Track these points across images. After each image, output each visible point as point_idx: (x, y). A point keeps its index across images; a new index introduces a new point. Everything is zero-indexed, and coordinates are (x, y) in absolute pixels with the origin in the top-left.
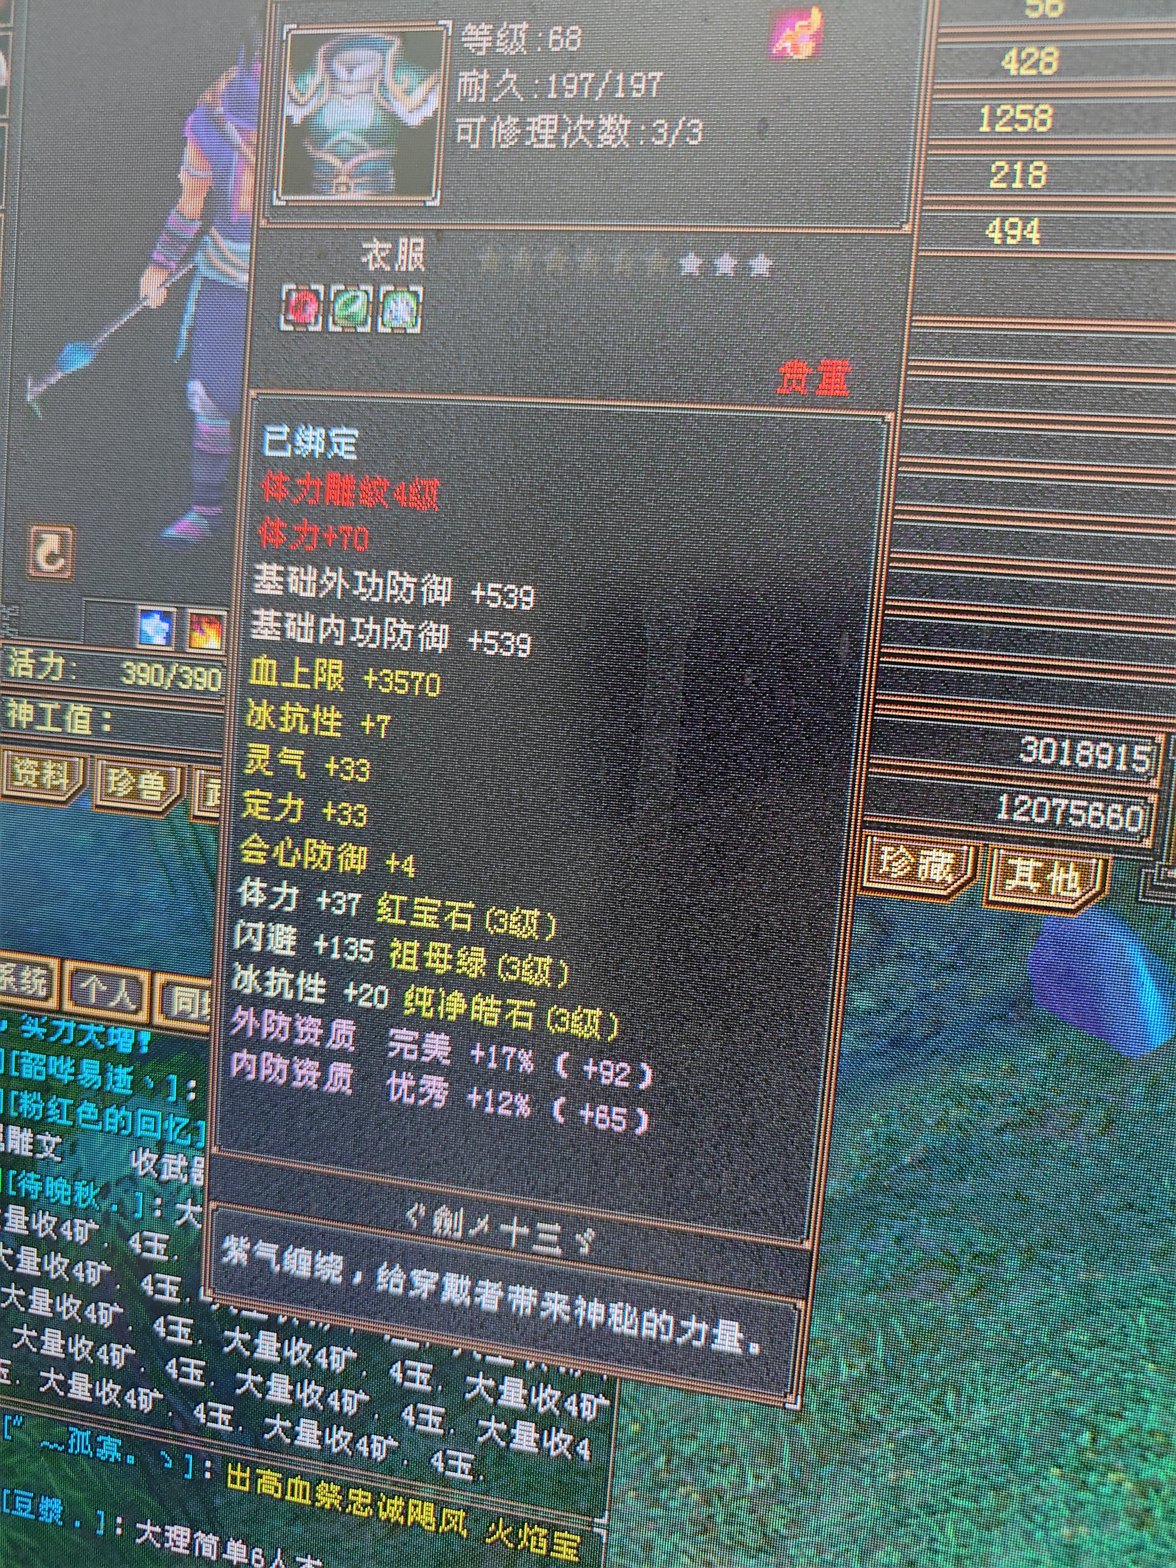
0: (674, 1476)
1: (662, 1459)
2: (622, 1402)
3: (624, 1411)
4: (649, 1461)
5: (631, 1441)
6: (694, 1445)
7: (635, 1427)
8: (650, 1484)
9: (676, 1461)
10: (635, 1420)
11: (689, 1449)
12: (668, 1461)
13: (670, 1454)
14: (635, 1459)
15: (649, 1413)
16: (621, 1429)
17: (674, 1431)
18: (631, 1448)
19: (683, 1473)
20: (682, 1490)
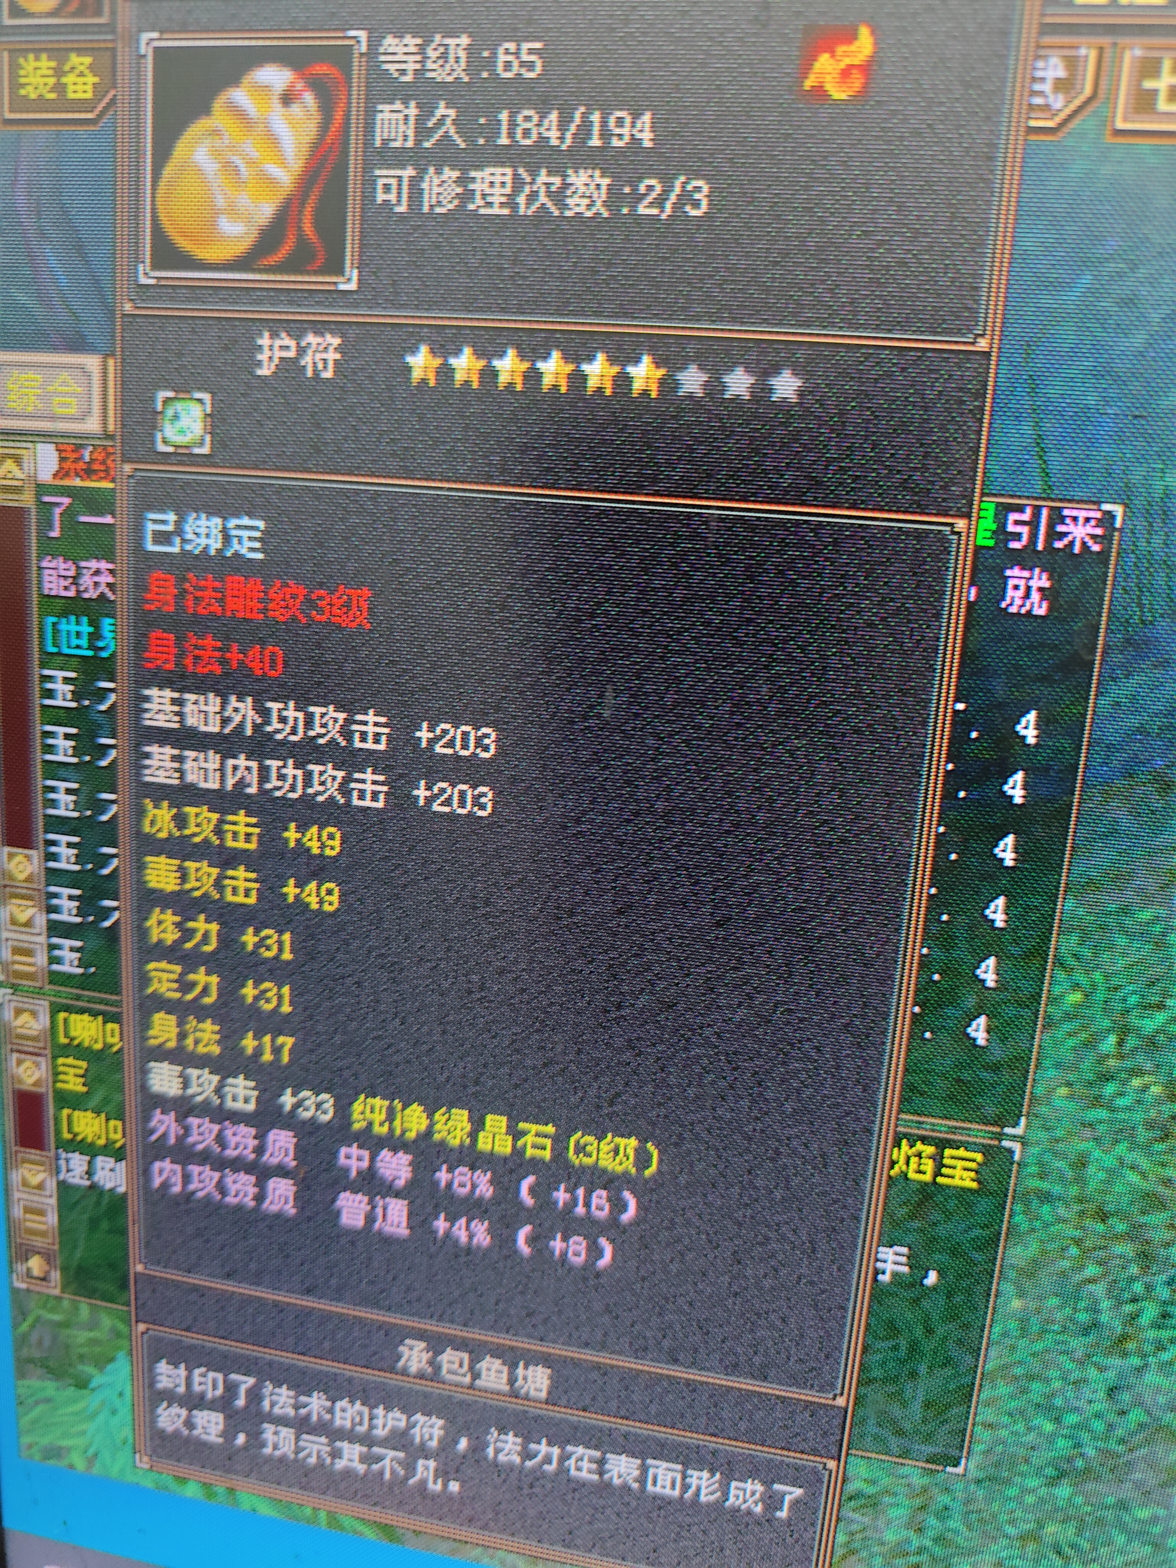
0: (1128, 1064)
1: (1112, 1039)
2: (1059, 962)
3: (1061, 975)
4: (1091, 1044)
5: (1069, 1017)
6: (1161, 1018)
7: (1076, 997)
8: (1091, 1076)
9: (1131, 1042)
10: (1076, 987)
11: (1151, 1023)
12: (1120, 1043)
13: (1124, 1032)
14: (1071, 1042)
15: (1098, 976)
16: (1053, 1000)
17: (1133, 1000)
18: (1067, 1027)
19: (1140, 1058)
20: (1136, 1082)
